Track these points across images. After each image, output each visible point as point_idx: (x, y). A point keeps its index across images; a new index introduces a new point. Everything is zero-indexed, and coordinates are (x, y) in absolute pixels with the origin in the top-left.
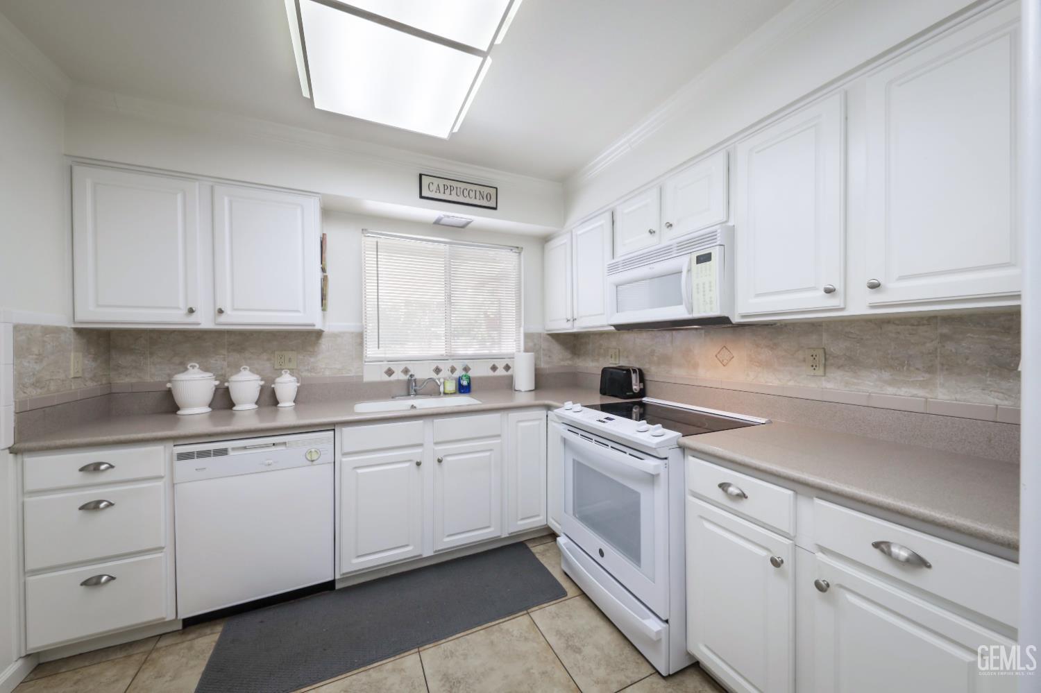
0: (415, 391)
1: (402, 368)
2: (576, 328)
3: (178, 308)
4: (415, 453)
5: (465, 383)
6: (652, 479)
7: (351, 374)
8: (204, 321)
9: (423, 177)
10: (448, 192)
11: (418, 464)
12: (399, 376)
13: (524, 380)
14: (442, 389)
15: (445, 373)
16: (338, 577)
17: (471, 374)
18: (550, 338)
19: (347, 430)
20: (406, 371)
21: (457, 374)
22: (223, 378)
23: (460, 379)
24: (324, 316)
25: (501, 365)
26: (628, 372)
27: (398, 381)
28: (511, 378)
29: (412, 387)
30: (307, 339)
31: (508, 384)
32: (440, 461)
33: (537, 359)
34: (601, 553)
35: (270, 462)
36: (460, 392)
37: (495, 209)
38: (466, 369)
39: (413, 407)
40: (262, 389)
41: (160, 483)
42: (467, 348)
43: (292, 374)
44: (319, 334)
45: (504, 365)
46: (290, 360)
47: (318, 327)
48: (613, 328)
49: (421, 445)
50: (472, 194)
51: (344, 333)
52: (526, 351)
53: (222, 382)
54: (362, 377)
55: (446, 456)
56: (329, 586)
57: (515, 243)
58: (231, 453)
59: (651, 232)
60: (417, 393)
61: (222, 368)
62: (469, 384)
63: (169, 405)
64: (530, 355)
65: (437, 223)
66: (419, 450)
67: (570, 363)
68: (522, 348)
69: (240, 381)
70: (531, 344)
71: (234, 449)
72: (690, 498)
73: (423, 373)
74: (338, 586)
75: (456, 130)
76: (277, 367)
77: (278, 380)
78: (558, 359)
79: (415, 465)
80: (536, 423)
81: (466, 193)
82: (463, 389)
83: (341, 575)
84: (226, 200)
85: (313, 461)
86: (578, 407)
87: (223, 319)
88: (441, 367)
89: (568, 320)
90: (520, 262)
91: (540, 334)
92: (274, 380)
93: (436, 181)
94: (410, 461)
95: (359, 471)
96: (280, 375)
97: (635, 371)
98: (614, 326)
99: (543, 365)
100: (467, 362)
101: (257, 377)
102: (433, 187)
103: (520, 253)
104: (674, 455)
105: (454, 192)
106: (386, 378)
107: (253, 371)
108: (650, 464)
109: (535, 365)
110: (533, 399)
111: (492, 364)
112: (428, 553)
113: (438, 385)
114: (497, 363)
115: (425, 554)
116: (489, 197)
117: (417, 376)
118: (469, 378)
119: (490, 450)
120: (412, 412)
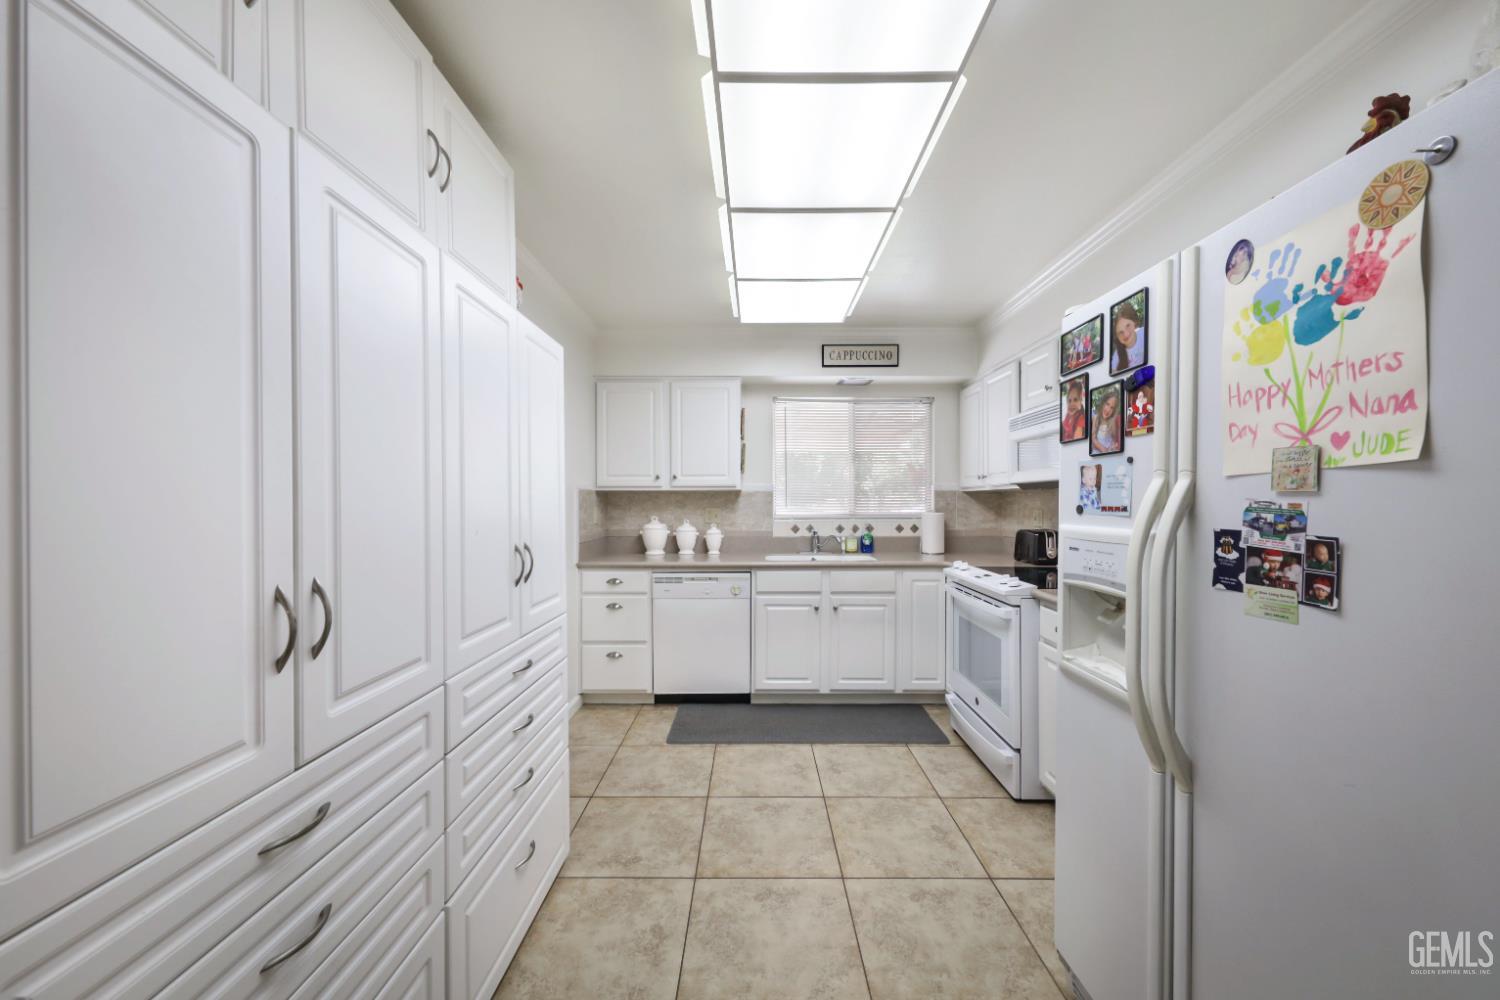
0: (818, 548)
1: (807, 525)
2: (988, 485)
3: (650, 476)
4: (814, 599)
5: (867, 542)
6: (1007, 622)
7: (763, 529)
8: (665, 485)
9: (825, 347)
10: (848, 357)
11: (817, 609)
12: (803, 533)
13: (932, 543)
14: (843, 548)
15: (847, 532)
16: (753, 692)
17: (874, 533)
18: (968, 497)
19: (761, 574)
20: (810, 528)
21: (859, 534)
22: (672, 528)
23: (862, 538)
24: (742, 478)
25: (907, 525)
26: (1042, 535)
27: (803, 538)
28: (918, 540)
29: (815, 543)
30: (727, 498)
31: (914, 546)
32: (835, 609)
33: (947, 521)
34: (977, 702)
35: (709, 591)
36: (863, 552)
37: (897, 366)
38: (870, 528)
39: (813, 559)
40: (698, 538)
41: (645, 597)
42: (872, 508)
43: (718, 527)
44: (737, 493)
45: (911, 525)
46: (716, 516)
47: (738, 488)
48: (1017, 487)
49: (818, 593)
50: (872, 355)
51: (757, 492)
52: (937, 510)
53: (672, 532)
54: (772, 533)
55: (842, 605)
56: (743, 699)
57: (927, 394)
58: (685, 582)
59: (1047, 388)
60: (820, 550)
61: (672, 521)
62: (872, 544)
63: (640, 548)
64: (940, 515)
65: (841, 383)
66: (817, 597)
67: (991, 526)
68: (933, 507)
69: (683, 532)
70: (942, 504)
71: (687, 579)
73: (825, 531)
74: (753, 701)
75: (849, 315)
76: (707, 521)
77: (708, 532)
78: (976, 521)
79: (813, 610)
80: (934, 583)
81: (866, 355)
82: (865, 548)
83: (755, 690)
84: (679, 392)
85: (735, 596)
86: (965, 565)
87: (676, 483)
89: (980, 478)
90: (931, 415)
91: (954, 492)
92: (705, 532)
93: (836, 349)
94: (810, 606)
95: (770, 608)
96: (710, 528)
97: (1047, 534)
98: (1019, 485)
99: (955, 528)
100: (869, 522)
101: (693, 529)
102: (835, 356)
103: (931, 403)
104: (1027, 605)
105: (854, 357)
106: (792, 534)
107: (692, 524)
108: (1002, 610)
109: (946, 527)
110: (939, 560)
111: (896, 525)
112: (825, 690)
113: (840, 544)
114: (903, 523)
115: (822, 691)
116: (888, 355)
117: (820, 534)
118: (872, 538)
119: (884, 605)
120: (813, 563)
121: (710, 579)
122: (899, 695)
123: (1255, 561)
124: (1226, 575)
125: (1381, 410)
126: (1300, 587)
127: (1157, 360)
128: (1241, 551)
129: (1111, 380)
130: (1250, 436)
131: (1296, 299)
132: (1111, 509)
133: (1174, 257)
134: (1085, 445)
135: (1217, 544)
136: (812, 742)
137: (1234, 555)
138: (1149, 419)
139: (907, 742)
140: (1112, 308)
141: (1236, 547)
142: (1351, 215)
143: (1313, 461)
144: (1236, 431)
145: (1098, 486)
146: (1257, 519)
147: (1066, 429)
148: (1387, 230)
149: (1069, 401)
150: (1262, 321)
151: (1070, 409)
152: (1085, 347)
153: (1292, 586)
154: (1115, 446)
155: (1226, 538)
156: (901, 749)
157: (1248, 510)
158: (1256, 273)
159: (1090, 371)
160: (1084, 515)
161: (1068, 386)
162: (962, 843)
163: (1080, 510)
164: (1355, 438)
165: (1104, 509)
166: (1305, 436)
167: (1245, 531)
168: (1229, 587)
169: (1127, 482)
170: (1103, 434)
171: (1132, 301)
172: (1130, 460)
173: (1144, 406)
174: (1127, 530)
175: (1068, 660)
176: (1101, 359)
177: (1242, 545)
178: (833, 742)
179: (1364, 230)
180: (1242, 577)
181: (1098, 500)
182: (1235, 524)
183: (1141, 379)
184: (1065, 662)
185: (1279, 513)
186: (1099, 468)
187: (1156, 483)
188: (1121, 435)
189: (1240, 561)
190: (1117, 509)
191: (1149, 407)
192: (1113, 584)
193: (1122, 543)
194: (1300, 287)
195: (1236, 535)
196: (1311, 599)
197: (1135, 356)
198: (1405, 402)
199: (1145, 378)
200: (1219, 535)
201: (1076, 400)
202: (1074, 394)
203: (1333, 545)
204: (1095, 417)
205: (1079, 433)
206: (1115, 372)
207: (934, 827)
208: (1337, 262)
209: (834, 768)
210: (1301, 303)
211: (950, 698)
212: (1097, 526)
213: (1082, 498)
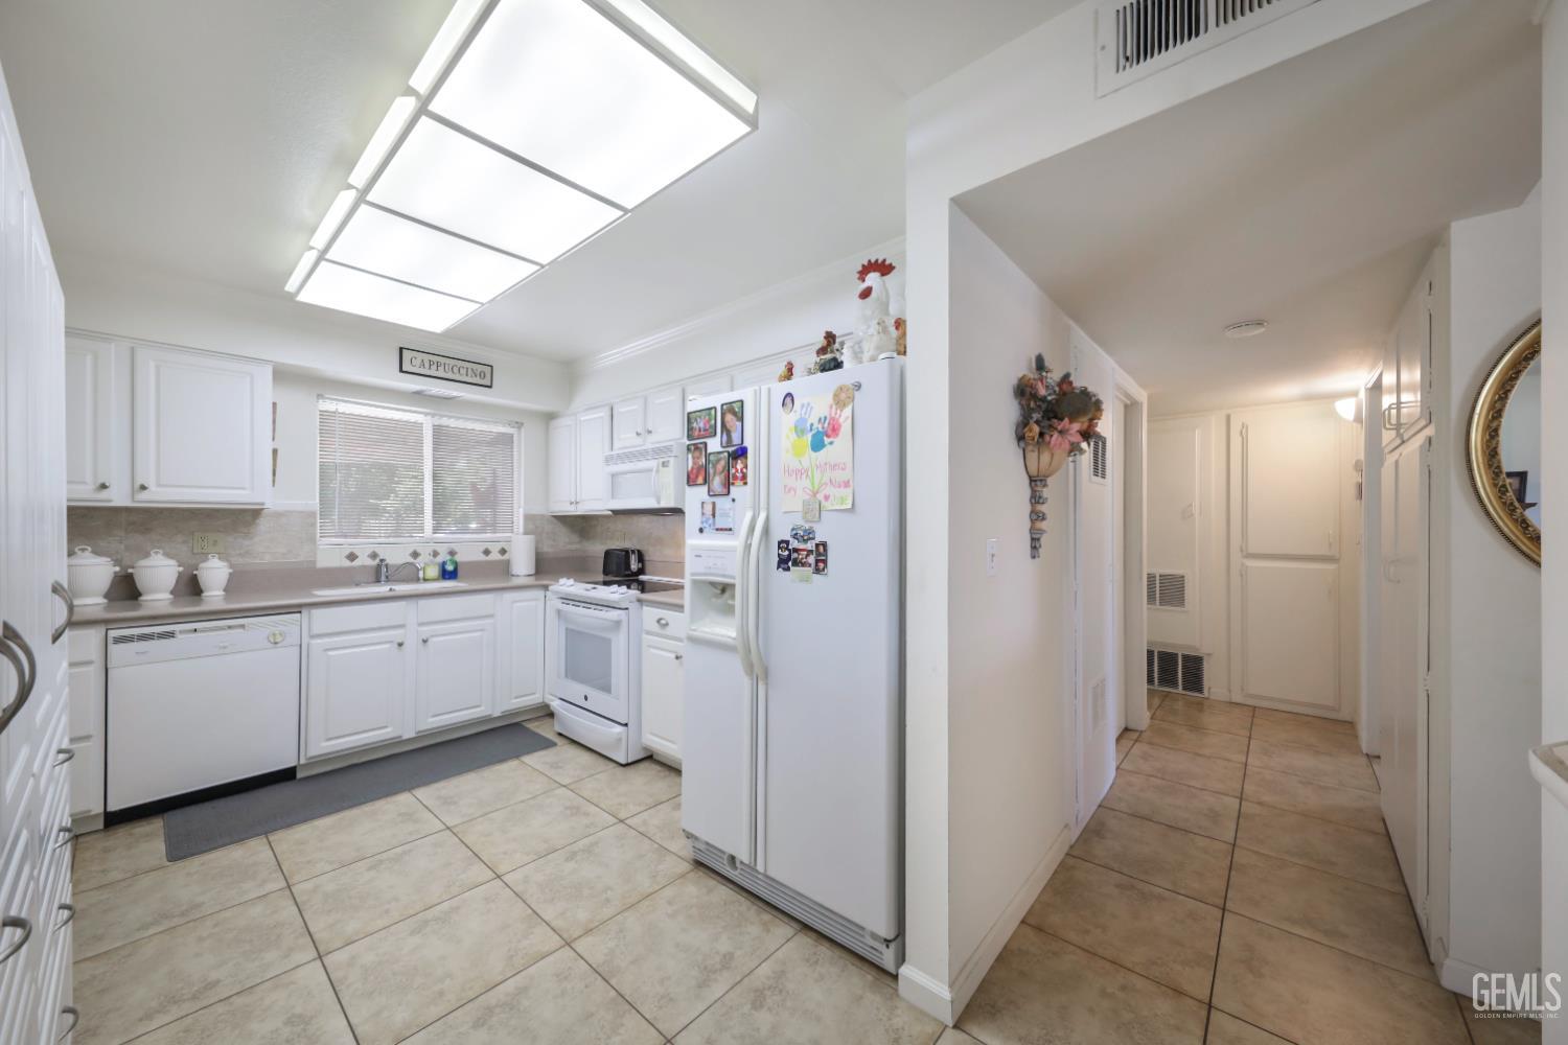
0: (387, 577)
1: (369, 552)
2: (581, 510)
3: (88, 483)
4: (397, 634)
5: (450, 568)
6: (618, 623)
7: (301, 559)
8: (118, 497)
9: (404, 351)
10: (434, 367)
11: (400, 645)
12: (364, 561)
13: (522, 564)
14: (421, 574)
15: (425, 557)
16: (302, 761)
17: (458, 558)
18: (555, 521)
19: (317, 613)
20: (374, 556)
21: (440, 559)
22: (123, 564)
23: (444, 563)
24: (272, 494)
25: (495, 549)
26: (627, 553)
27: (364, 567)
28: (507, 563)
29: (382, 574)
30: (241, 519)
31: (504, 569)
32: (425, 641)
33: (538, 543)
34: (586, 698)
35: (226, 644)
36: (444, 578)
37: (490, 387)
38: (452, 553)
39: (389, 590)
40: (181, 577)
43: (222, 559)
44: (258, 513)
45: (500, 548)
46: (216, 543)
47: (267, 506)
48: (610, 513)
49: (402, 626)
50: (463, 371)
51: (291, 512)
52: (526, 533)
53: (123, 568)
54: (314, 562)
55: (432, 636)
56: (287, 775)
57: (515, 418)
58: (180, 636)
59: (638, 434)
60: (389, 580)
61: (117, 552)
62: (456, 570)
64: (531, 538)
65: (418, 393)
66: (401, 631)
67: (578, 546)
68: (523, 531)
69: (150, 567)
70: (532, 527)
71: (181, 632)
72: (644, 636)
73: (396, 557)
74: (300, 775)
76: (200, 550)
77: (202, 565)
78: (565, 542)
79: (397, 646)
80: (533, 603)
81: (456, 370)
82: (446, 575)
83: (307, 759)
84: (152, 364)
85: (276, 643)
86: (571, 581)
87: (145, 495)
88: (439, 550)
89: (571, 503)
90: (520, 437)
91: (543, 516)
92: (198, 565)
93: (420, 356)
94: (392, 642)
95: (331, 653)
96: (205, 560)
97: (633, 552)
98: (612, 511)
99: (547, 549)
100: (452, 546)
101: (173, 562)
102: (417, 362)
103: (520, 427)
104: (634, 607)
105: (440, 368)
106: (348, 563)
107: (168, 555)
108: (614, 615)
109: (536, 548)
110: (531, 581)
111: (482, 549)
112: (409, 734)
113: (418, 570)
114: (489, 546)
115: (406, 736)
116: (482, 375)
117: (390, 561)
118: (456, 564)
119: (481, 630)
120: (392, 594)
121: (230, 627)
122: (499, 717)
123: (794, 555)
124: (783, 563)
125: (840, 487)
126: (813, 566)
127: (748, 443)
128: (789, 550)
129: (721, 449)
130: (793, 492)
131: (811, 430)
132: (721, 529)
133: (757, 388)
134: (705, 488)
135: (779, 548)
136: (410, 788)
137: (787, 553)
138: (744, 477)
139: (517, 756)
140: (722, 405)
141: (787, 548)
142: (829, 399)
143: (818, 507)
144: (789, 490)
145: (714, 515)
146: (796, 534)
147: (692, 476)
148: (841, 411)
149: (693, 458)
150: (798, 436)
151: (694, 463)
152: (705, 424)
153: (810, 566)
154: (725, 491)
155: (784, 544)
156: (513, 764)
157: (793, 529)
158: (795, 412)
159: (708, 441)
160: (704, 534)
161: (693, 448)
162: (593, 809)
163: (701, 530)
164: (832, 498)
165: (717, 530)
166: (815, 494)
167: (791, 540)
168: (784, 569)
169: (731, 515)
170: (717, 482)
171: (734, 405)
172: (733, 500)
173: (742, 470)
174: (736, 542)
175: (694, 630)
176: (715, 434)
177: (790, 547)
178: (435, 781)
179: (834, 407)
180: (790, 564)
181: (713, 522)
182: (787, 537)
183: (740, 453)
184: (691, 633)
185: (805, 531)
186: (714, 504)
187: (749, 515)
188: (728, 484)
189: (789, 555)
190: (726, 530)
191: (745, 470)
192: (724, 576)
193: (733, 550)
194: (812, 425)
195: (787, 542)
196: (817, 571)
197: (736, 439)
198: (847, 484)
199: (742, 453)
200: (780, 543)
201: (698, 458)
202: (697, 454)
203: (824, 545)
204: (711, 471)
205: (700, 480)
206: (724, 444)
207: (567, 808)
208: (825, 418)
209: (447, 801)
210: (813, 432)
211: (556, 705)
212: (712, 541)
213: (702, 523)
